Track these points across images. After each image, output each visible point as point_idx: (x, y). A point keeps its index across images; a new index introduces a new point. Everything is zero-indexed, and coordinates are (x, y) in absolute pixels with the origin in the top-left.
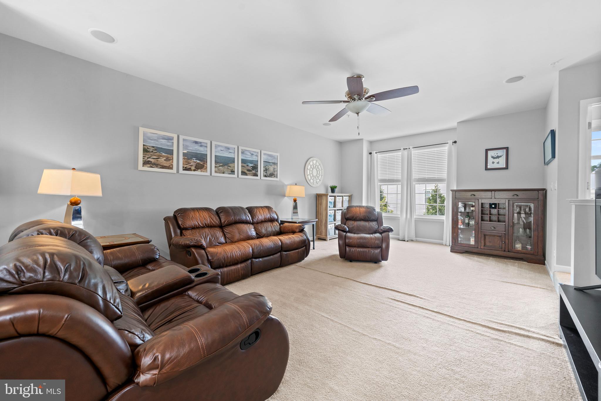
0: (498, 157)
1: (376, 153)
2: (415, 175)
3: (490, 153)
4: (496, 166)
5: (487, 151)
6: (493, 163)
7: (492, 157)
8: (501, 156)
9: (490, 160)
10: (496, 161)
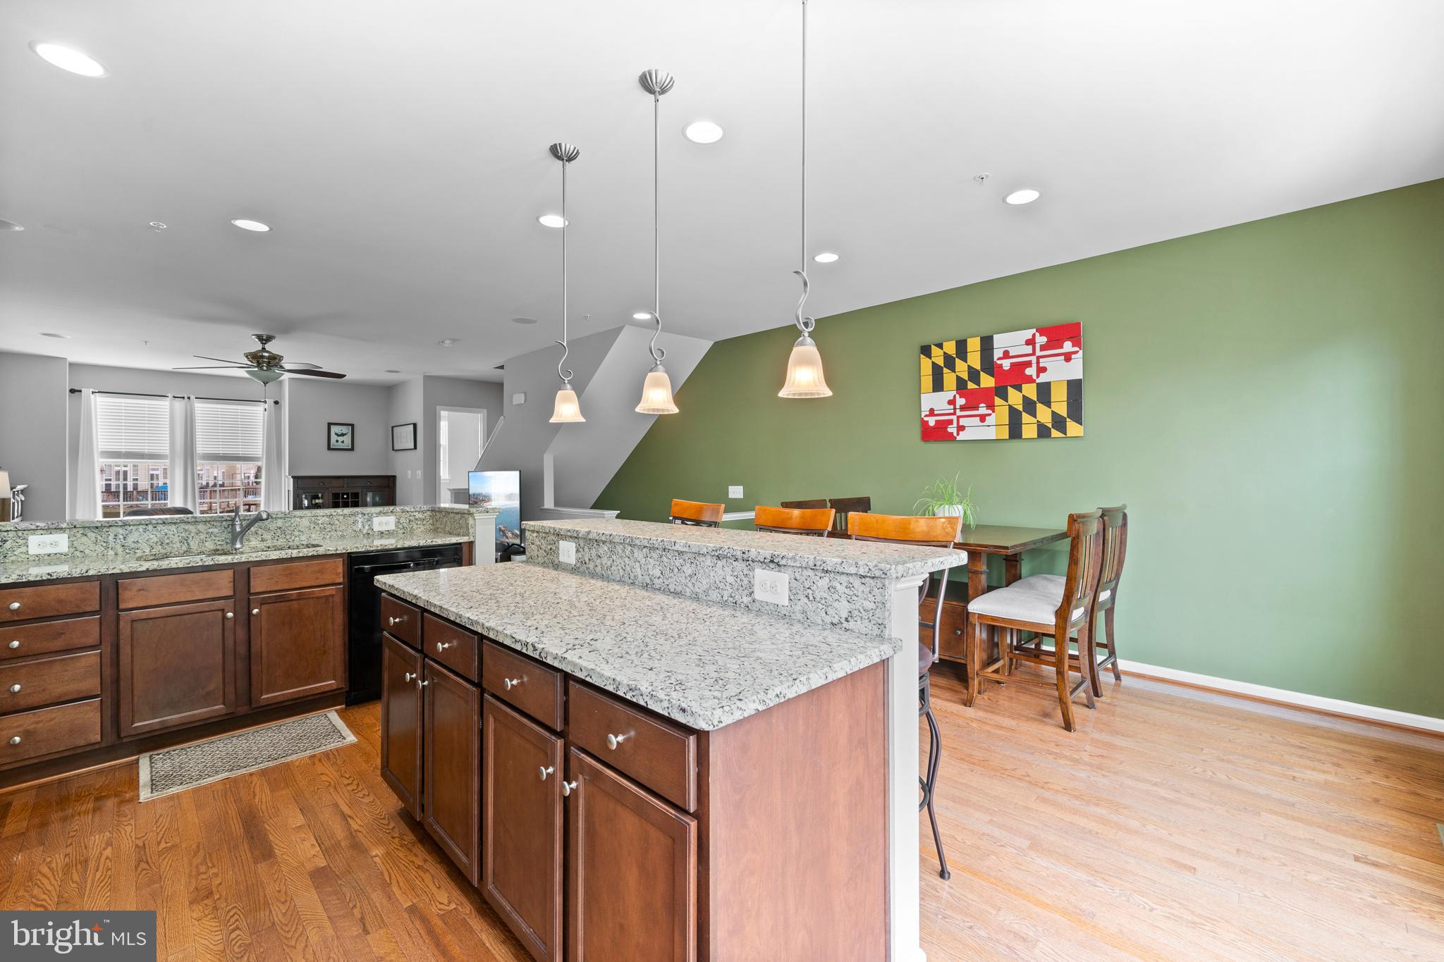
0: (343, 435)
1: (93, 393)
2: (201, 448)
3: (334, 429)
4: (340, 445)
5: (330, 425)
6: (337, 441)
7: (336, 434)
8: (345, 434)
9: (334, 438)
10: (340, 439)
